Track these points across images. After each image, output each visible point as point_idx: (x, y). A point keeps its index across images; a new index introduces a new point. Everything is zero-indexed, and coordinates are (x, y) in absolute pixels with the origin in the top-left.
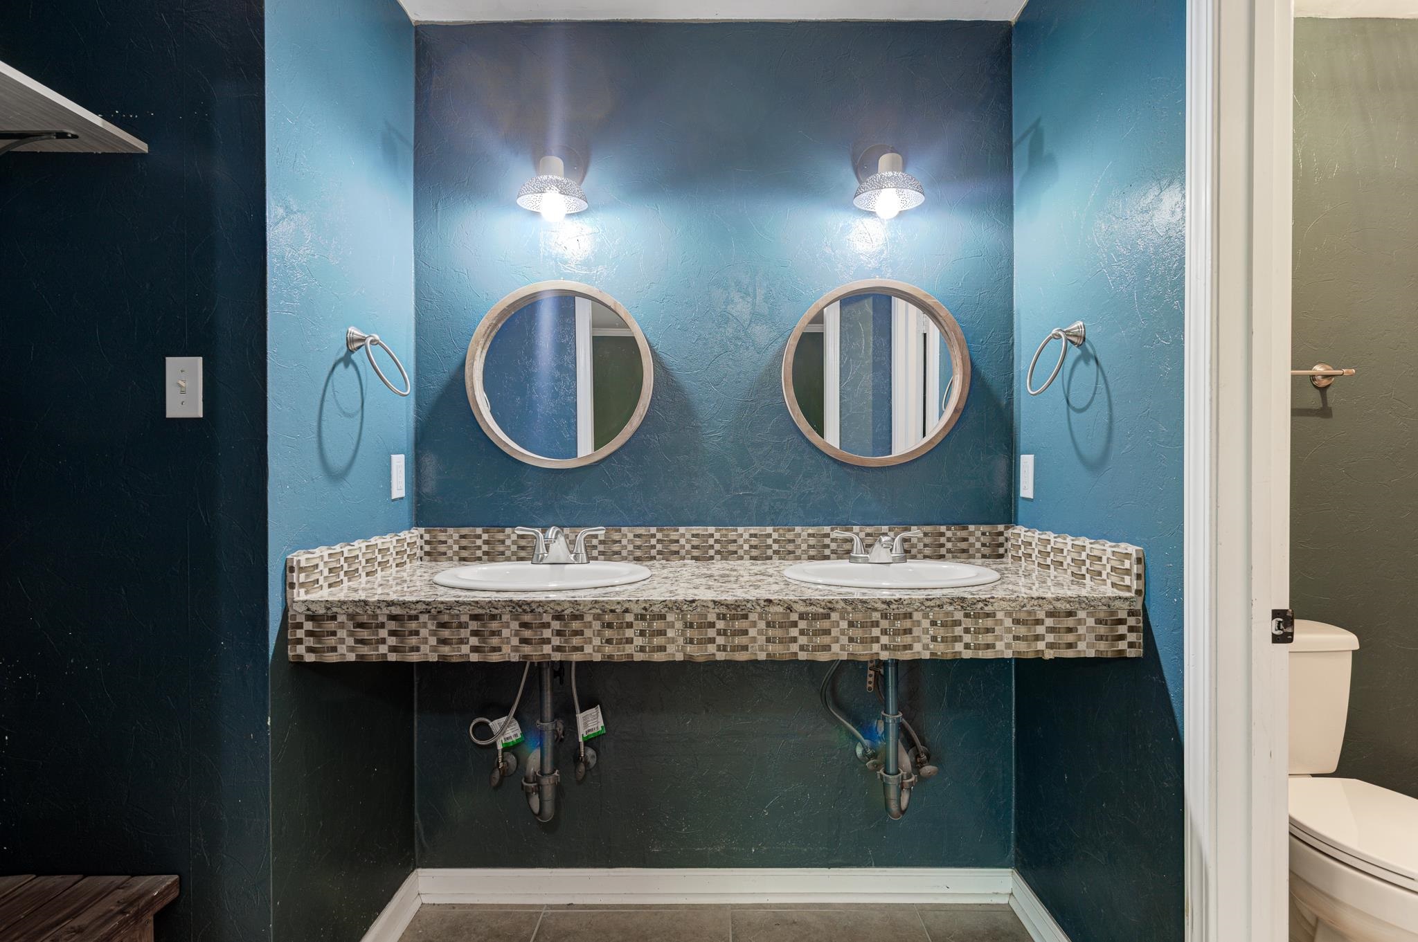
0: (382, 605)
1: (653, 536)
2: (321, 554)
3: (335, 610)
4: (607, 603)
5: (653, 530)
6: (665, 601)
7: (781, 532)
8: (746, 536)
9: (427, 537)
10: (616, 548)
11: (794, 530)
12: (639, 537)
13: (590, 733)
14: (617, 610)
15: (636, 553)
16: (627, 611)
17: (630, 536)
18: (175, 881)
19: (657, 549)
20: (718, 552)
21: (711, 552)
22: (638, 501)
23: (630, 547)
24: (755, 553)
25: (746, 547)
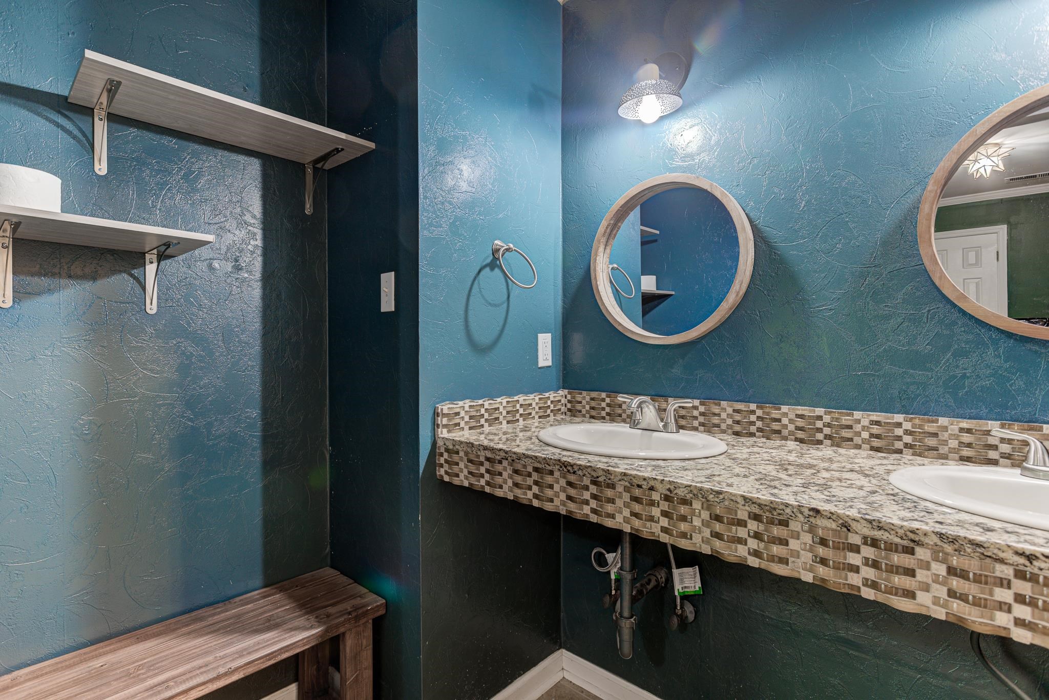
0: (481, 448)
1: (753, 412)
2: (463, 405)
3: (457, 447)
4: (634, 477)
5: (753, 406)
6: (690, 486)
7: (917, 421)
8: (865, 422)
9: (569, 397)
10: (716, 420)
11: (937, 421)
12: (739, 413)
13: (686, 590)
14: (643, 486)
15: (736, 428)
16: (652, 489)
17: (730, 410)
18: (382, 604)
19: (757, 426)
20: (827, 437)
21: (820, 436)
22: (739, 377)
23: (729, 422)
24: (876, 443)
25: (865, 435)
